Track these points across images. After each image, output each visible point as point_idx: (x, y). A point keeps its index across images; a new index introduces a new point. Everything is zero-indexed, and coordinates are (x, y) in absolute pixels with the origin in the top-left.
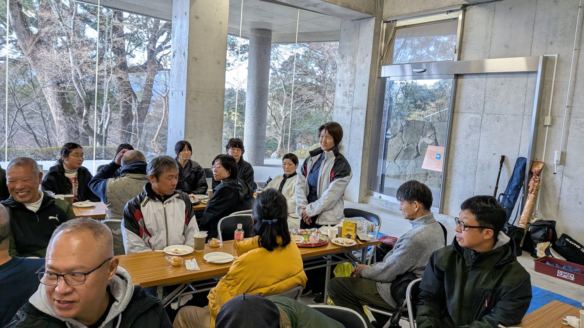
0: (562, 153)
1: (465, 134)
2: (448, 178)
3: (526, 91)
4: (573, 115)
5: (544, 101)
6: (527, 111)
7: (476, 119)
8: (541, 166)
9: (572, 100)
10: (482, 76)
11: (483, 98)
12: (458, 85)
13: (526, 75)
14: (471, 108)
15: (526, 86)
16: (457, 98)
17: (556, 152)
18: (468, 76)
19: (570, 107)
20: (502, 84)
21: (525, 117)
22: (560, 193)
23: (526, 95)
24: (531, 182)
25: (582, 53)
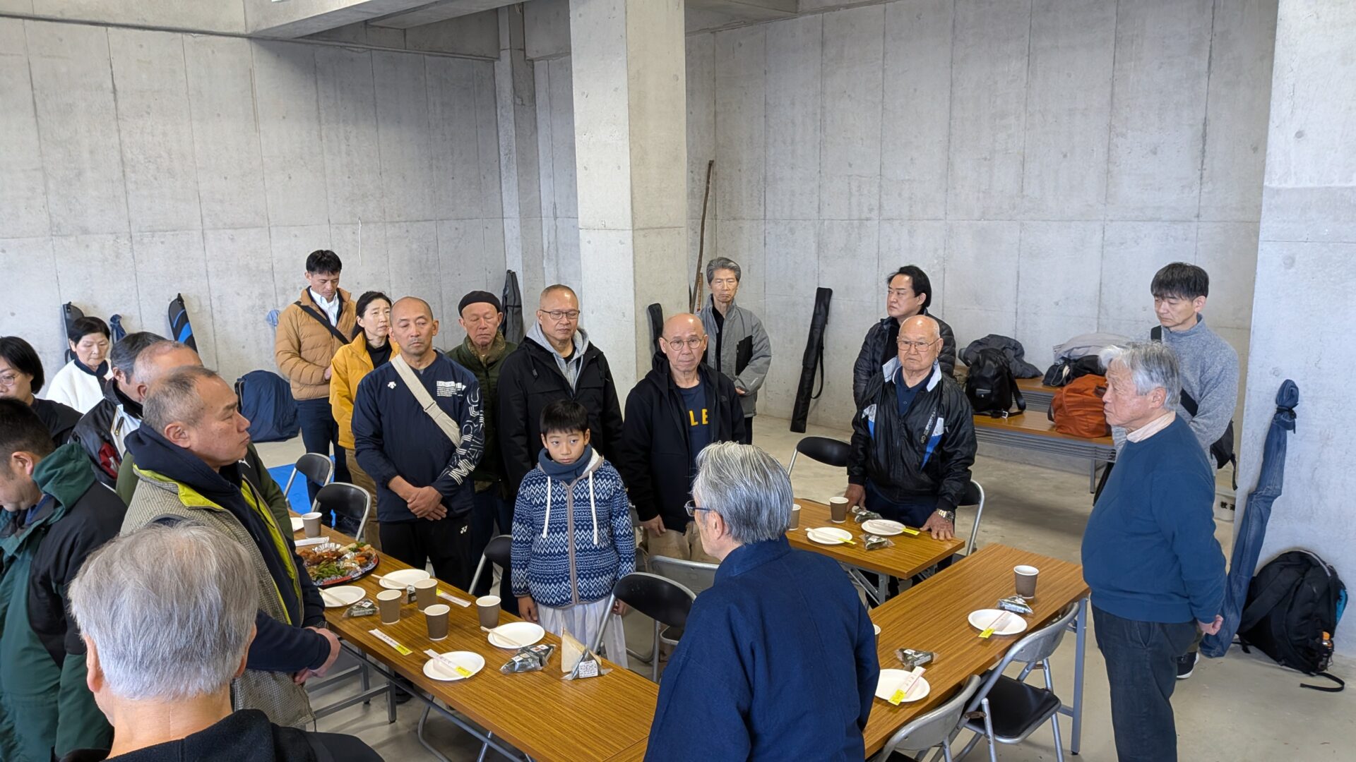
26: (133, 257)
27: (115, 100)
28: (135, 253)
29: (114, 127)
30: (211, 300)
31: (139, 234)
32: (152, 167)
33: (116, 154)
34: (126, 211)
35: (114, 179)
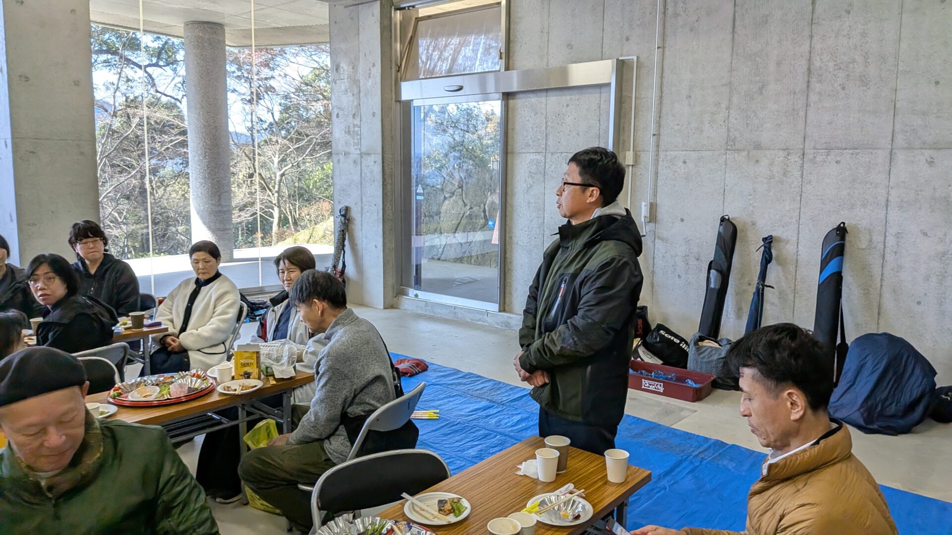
0: (651, 204)
1: (524, 185)
2: (508, 255)
3: (600, 115)
4: (662, 147)
5: (624, 127)
7: (538, 162)
9: (659, 125)
10: (539, 94)
11: (544, 128)
12: (510, 110)
13: (599, 90)
14: (530, 145)
15: (600, 107)
16: (510, 131)
17: (643, 204)
18: (521, 96)
19: (657, 135)
22: (654, 265)
23: (599, 120)
25: (667, 53)
26: (802, 177)
28: (805, 172)
29: (807, 33)
30: (885, 237)
31: (812, 151)
32: (842, 74)
33: (804, 63)
34: (803, 126)
35: (797, 91)
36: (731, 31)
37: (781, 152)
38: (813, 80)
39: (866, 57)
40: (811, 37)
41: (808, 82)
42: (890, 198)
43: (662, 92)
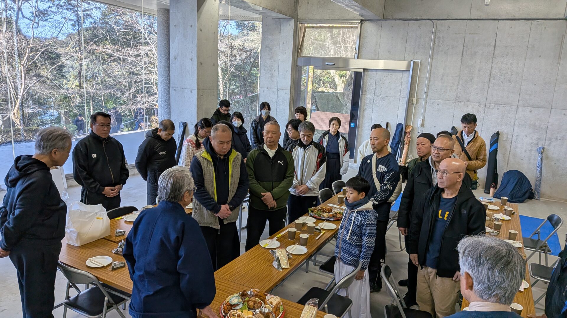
0: (422, 120)
3: (402, 82)
4: (429, 98)
5: (412, 89)
6: (402, 94)
8: (411, 128)
9: (428, 89)
11: (374, 85)
13: (402, 72)
14: (367, 91)
15: (402, 79)
17: (419, 119)
19: (427, 93)
20: (386, 77)
21: (401, 98)
24: (405, 138)
25: (434, 61)
27: (494, 50)
29: (491, 61)
30: (512, 136)
31: (489, 104)
32: (502, 78)
33: (489, 72)
34: (486, 95)
35: (485, 82)
36: (461, 55)
37: (477, 104)
38: (492, 78)
39: (511, 73)
40: (492, 62)
41: (490, 79)
42: (516, 123)
43: (430, 76)
